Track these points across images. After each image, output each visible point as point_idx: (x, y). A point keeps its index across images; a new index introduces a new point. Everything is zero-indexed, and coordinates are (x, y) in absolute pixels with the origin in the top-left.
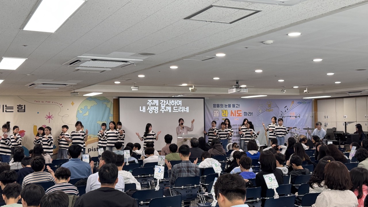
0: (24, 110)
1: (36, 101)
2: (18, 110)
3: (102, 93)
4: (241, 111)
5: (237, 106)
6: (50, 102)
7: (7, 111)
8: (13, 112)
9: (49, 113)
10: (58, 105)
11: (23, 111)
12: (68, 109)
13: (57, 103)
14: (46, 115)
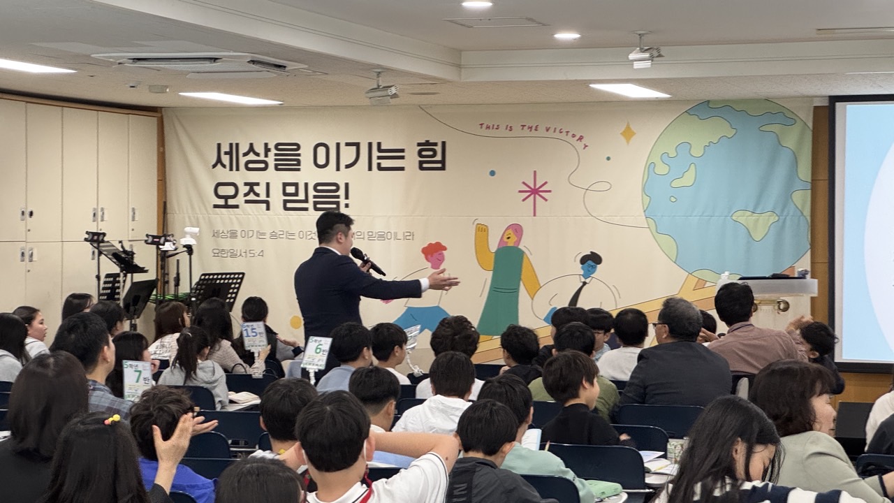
0: (443, 162)
1: (484, 126)
2: (421, 163)
6: (536, 129)
7: (383, 166)
8: (402, 169)
9: (535, 172)
10: (569, 138)
11: (439, 165)
12: (608, 159)
13: (564, 131)
14: (524, 183)
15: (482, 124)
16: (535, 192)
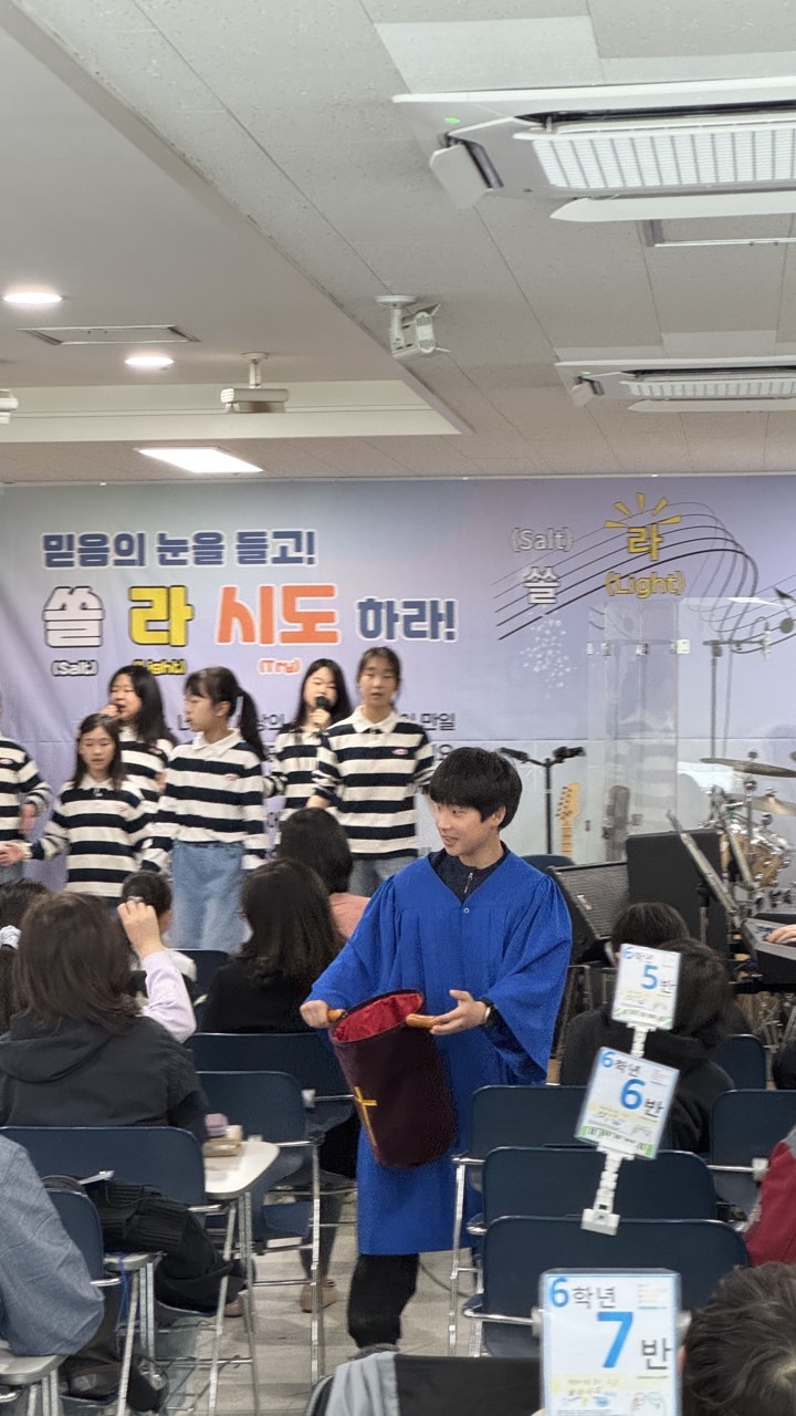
4: (328, 591)
5: (284, 549)
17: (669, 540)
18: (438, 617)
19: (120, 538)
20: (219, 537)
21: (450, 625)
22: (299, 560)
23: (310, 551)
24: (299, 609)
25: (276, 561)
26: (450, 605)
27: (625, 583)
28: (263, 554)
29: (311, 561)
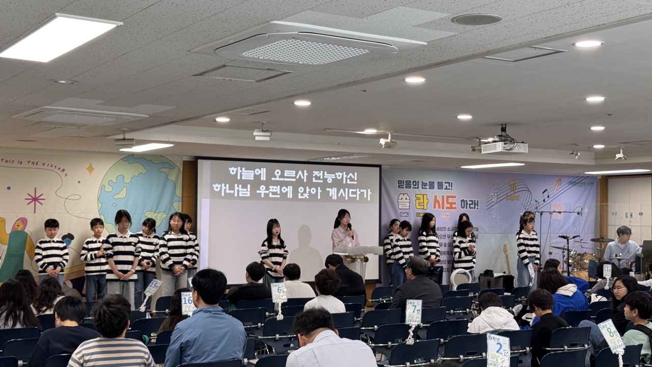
1: (4, 161)
3: (172, 145)
4: (455, 197)
5: (446, 186)
6: (37, 164)
9: (35, 189)
10: (57, 170)
12: (79, 182)
13: (54, 165)
14: (28, 194)
15: (2, 160)
16: (35, 199)
17: (517, 188)
18: (475, 204)
19: (413, 182)
20: (434, 183)
21: (478, 206)
22: (449, 189)
23: (452, 187)
24: (449, 201)
25: (445, 189)
26: (478, 201)
27: (509, 197)
28: (442, 187)
29: (452, 189)
